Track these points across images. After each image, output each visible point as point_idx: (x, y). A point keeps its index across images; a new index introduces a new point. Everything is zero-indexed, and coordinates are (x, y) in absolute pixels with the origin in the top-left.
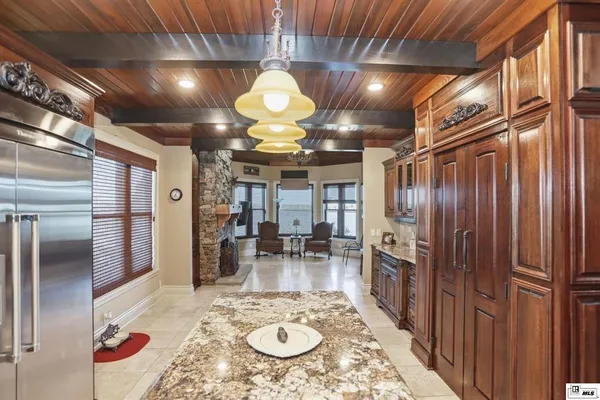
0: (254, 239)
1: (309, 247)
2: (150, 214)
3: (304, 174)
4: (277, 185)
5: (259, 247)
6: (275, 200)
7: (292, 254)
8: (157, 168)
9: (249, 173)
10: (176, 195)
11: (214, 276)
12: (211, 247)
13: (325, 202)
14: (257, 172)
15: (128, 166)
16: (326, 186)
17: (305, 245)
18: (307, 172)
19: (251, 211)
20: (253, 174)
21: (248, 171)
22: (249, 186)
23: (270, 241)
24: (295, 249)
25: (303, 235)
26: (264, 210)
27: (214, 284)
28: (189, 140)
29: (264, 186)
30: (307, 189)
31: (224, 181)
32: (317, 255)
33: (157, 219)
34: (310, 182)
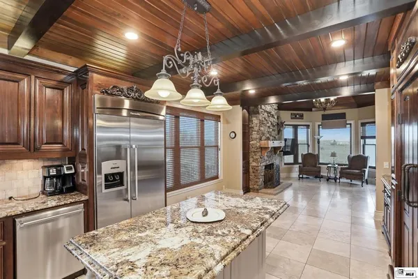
0: (298, 166)
1: (344, 174)
2: (217, 146)
3: (343, 116)
4: (319, 126)
5: (301, 172)
6: (316, 137)
7: (328, 179)
8: (221, 119)
9: (296, 118)
10: (233, 135)
11: (258, 187)
12: (257, 168)
13: (364, 137)
14: (301, 117)
15: (202, 121)
16: (363, 124)
17: (340, 172)
18: (345, 114)
19: (297, 145)
20: (298, 118)
21: (294, 117)
22: (295, 127)
23: (311, 168)
24: (332, 175)
25: (339, 165)
26: (308, 144)
27: (258, 192)
28: (239, 102)
29: (308, 126)
30: (345, 127)
31: (268, 125)
32: (354, 182)
33: (222, 149)
34: (348, 122)
